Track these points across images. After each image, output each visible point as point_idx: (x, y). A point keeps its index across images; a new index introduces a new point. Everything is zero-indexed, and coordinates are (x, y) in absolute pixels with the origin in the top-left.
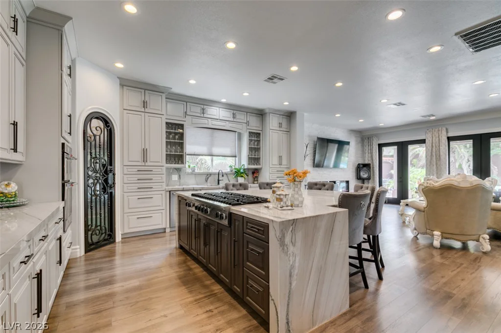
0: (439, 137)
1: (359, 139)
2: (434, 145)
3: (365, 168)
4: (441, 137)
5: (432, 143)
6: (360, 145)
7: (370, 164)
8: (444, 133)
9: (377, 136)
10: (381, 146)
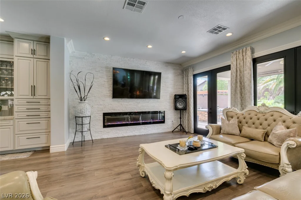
0: (243, 60)
1: (179, 71)
2: (238, 69)
3: (180, 99)
4: (246, 59)
5: (237, 68)
6: (180, 77)
7: (186, 95)
8: (249, 53)
9: (193, 67)
10: (195, 76)
